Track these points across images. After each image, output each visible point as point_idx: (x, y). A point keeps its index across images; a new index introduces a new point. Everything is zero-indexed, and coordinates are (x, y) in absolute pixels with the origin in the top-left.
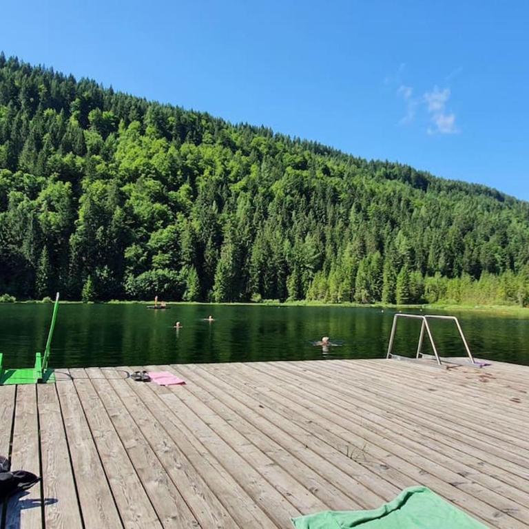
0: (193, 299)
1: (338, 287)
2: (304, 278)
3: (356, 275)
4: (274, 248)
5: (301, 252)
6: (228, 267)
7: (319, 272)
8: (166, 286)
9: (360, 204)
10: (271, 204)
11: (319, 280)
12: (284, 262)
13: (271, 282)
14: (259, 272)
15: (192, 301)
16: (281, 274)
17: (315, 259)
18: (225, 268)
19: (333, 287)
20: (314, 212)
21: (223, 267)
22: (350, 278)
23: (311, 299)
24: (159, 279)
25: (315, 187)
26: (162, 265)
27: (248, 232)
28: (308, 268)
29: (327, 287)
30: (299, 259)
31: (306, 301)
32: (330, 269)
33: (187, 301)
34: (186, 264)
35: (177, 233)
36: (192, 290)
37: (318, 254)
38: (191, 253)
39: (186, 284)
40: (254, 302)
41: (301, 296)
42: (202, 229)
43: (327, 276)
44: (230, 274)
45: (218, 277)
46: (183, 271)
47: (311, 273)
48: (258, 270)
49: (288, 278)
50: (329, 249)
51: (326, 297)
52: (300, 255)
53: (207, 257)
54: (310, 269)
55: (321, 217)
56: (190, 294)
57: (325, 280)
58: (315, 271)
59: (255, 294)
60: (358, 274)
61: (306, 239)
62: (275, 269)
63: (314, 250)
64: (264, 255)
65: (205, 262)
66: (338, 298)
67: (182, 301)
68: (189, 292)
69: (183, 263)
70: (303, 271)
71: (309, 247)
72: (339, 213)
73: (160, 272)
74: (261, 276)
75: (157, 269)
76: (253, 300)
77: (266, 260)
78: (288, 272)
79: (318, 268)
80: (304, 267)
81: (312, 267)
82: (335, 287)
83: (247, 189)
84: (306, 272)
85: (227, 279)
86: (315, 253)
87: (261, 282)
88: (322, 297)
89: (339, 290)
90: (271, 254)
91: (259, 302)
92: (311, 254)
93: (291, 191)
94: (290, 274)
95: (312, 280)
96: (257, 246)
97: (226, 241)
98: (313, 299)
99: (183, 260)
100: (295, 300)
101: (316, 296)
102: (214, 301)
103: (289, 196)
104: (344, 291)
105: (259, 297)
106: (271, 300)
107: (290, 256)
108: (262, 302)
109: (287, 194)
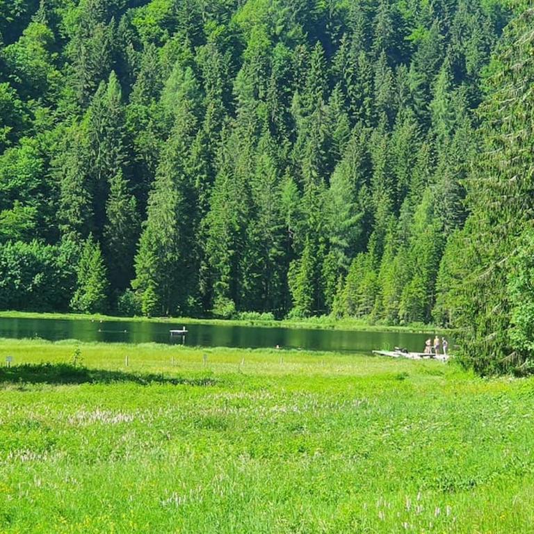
0: (93, 309)
1: (400, 292)
2: (326, 267)
3: (437, 267)
4: (263, 198)
5: (321, 207)
6: (164, 241)
7: (360, 255)
8: (37, 279)
9: (463, 56)
10: (240, 74)
11: (361, 273)
12: (284, 231)
13: (255, 275)
14: (231, 252)
15: (93, 313)
16: (277, 258)
17: (352, 225)
18: (158, 241)
19: (388, 291)
20: (344, 89)
21: (153, 240)
22: (424, 273)
23: (342, 314)
24: (21, 264)
25: (345, 11)
26: (23, 231)
27: (199, 155)
28: (336, 245)
29: (376, 290)
30: (315, 224)
31: (331, 317)
32: (383, 250)
33: (79, 312)
34: (71, 230)
35: (44, 156)
36: (90, 289)
37: (358, 216)
38: (82, 207)
39: (75, 274)
40: (220, 317)
41: (319, 306)
42: (95, 146)
43: (376, 267)
44: (169, 255)
45: (144, 260)
46: (67, 245)
47: (342, 255)
48: (230, 248)
49: (292, 265)
50: (381, 203)
51: (374, 311)
52: (318, 214)
53: (114, 214)
54: (340, 247)
55: (359, 103)
56: (88, 297)
57: (372, 275)
58: (351, 252)
59: (220, 299)
60: (442, 265)
61: (331, 180)
62: (263, 246)
63: (349, 206)
64: (240, 213)
65: (110, 223)
66: (400, 314)
67: (70, 311)
68: (83, 292)
69: (65, 227)
70: (326, 252)
71: (339, 200)
72: (406, 92)
73: (22, 247)
74: (234, 260)
75: (14, 241)
76: (217, 312)
77: (244, 227)
78: (291, 253)
79: (357, 247)
80: (327, 241)
81: (344, 243)
82: (393, 291)
83: (175, 22)
84: (331, 255)
85: (162, 268)
86: (352, 212)
87: (235, 273)
88: (367, 312)
89: (403, 298)
90: (254, 212)
91: (229, 318)
92: (343, 214)
93: (285, 29)
94: (297, 257)
95: (345, 273)
96: (224, 193)
97: (159, 182)
98: (346, 315)
99: (65, 221)
100: (307, 315)
101: (353, 307)
102: (140, 314)
103: (280, 45)
104: (413, 300)
105: (230, 306)
106: (254, 314)
107: (294, 215)
108: (237, 318)
109: (275, 39)
